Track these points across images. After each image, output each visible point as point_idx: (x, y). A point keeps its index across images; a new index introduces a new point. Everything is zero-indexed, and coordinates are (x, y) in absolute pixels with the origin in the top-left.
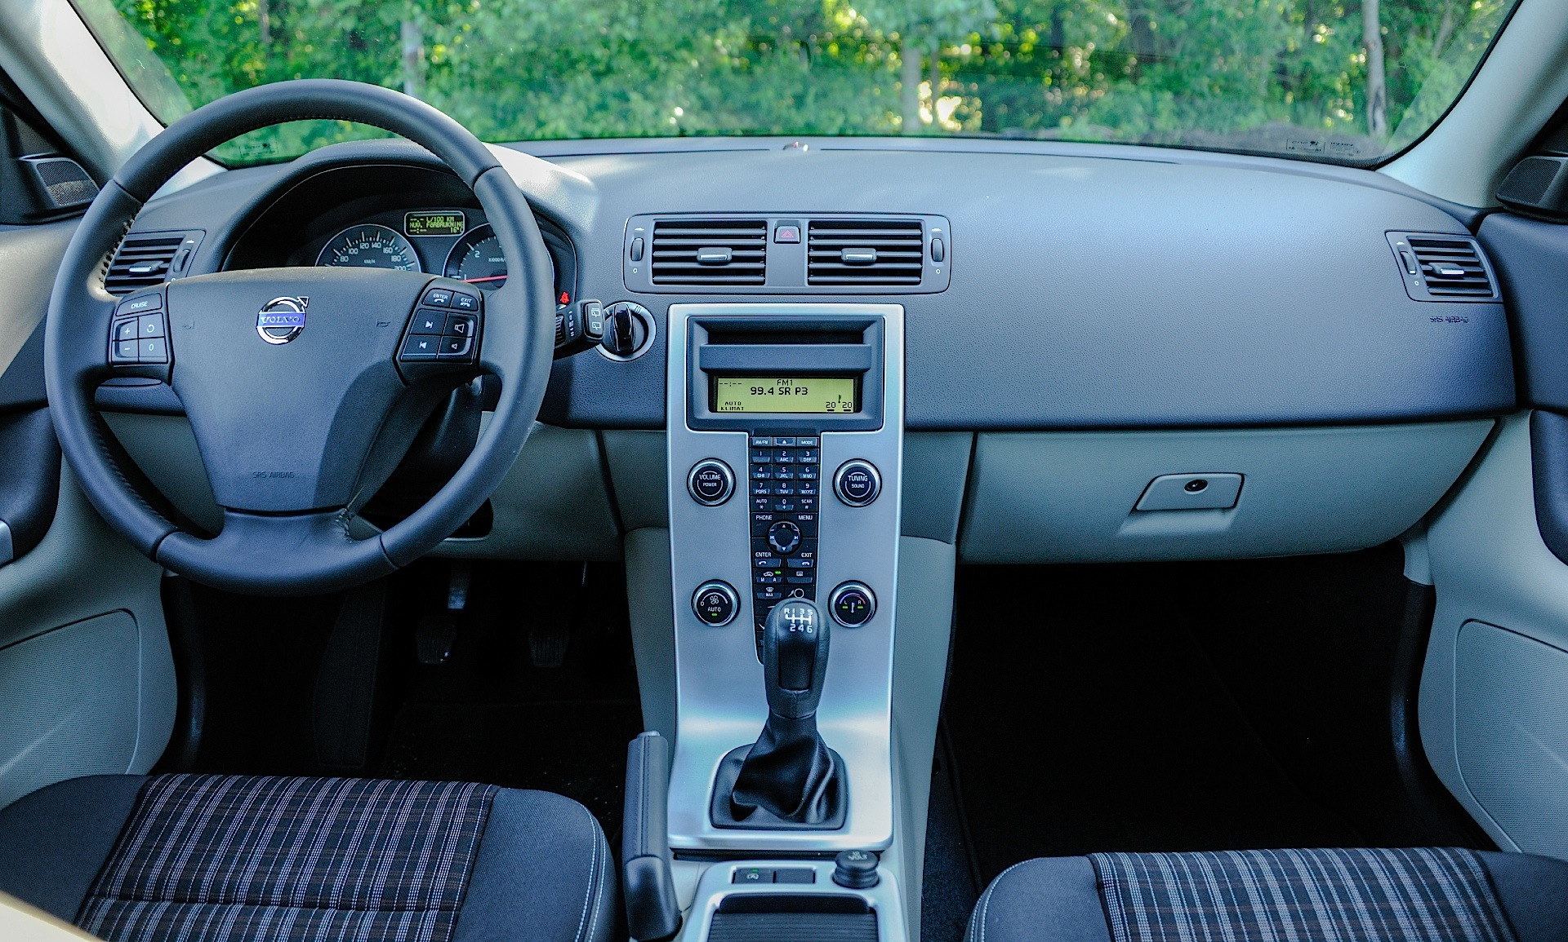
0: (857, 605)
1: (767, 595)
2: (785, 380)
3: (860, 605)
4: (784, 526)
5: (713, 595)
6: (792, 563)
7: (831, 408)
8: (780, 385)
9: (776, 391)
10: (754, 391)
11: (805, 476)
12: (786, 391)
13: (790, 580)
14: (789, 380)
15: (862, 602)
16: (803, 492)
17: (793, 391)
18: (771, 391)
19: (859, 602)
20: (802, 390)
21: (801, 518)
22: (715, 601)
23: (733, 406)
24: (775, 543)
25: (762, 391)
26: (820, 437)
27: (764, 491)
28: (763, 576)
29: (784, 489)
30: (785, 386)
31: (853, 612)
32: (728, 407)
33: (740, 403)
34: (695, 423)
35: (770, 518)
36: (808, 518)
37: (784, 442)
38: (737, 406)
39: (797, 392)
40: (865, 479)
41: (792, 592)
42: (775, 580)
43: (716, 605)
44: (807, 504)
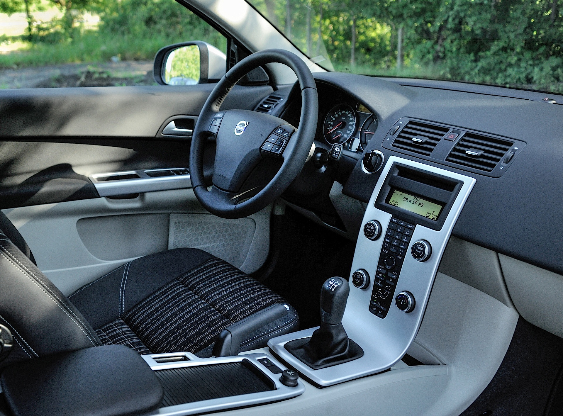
0: (403, 302)
1: (378, 283)
2: (417, 198)
3: (405, 302)
4: (390, 258)
5: (359, 275)
6: (389, 274)
7: (428, 216)
8: (415, 200)
9: (412, 202)
10: (405, 199)
11: (404, 240)
12: (415, 203)
13: (387, 281)
14: (419, 199)
15: (406, 301)
16: (401, 246)
17: (418, 204)
18: (410, 201)
19: (405, 301)
20: (421, 204)
21: (397, 257)
22: (358, 277)
23: (395, 203)
24: (386, 263)
25: (407, 200)
26: (416, 226)
27: (388, 241)
28: (379, 275)
29: (395, 242)
30: (416, 201)
31: (401, 304)
32: (393, 202)
33: (397, 202)
34: (378, 205)
35: (387, 252)
36: (400, 258)
37: (402, 223)
38: (396, 203)
39: (419, 204)
40: (421, 249)
41: (387, 286)
42: (382, 278)
43: (358, 279)
44: (401, 252)
